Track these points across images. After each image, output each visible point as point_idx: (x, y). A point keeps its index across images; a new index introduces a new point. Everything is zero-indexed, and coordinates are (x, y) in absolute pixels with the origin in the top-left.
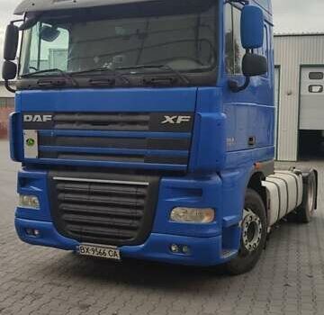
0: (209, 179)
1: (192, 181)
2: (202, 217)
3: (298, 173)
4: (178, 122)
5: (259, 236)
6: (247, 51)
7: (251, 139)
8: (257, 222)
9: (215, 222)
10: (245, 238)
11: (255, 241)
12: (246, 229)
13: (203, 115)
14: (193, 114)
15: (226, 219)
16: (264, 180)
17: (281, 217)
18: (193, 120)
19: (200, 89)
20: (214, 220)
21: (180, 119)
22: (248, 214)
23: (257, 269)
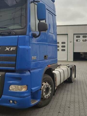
0: (25, 73)
1: (17, 74)
2: (22, 89)
3: (68, 67)
4: (11, 50)
5: (50, 92)
6: (39, 21)
7: (45, 56)
8: (49, 87)
9: (27, 91)
10: (44, 94)
11: (49, 94)
12: (44, 90)
13: (20, 47)
14: (17, 47)
15: (33, 89)
16: (54, 70)
17: (61, 82)
18: (17, 49)
19: (19, 36)
20: (27, 90)
21: (12, 49)
22: (45, 84)
23: (50, 104)
